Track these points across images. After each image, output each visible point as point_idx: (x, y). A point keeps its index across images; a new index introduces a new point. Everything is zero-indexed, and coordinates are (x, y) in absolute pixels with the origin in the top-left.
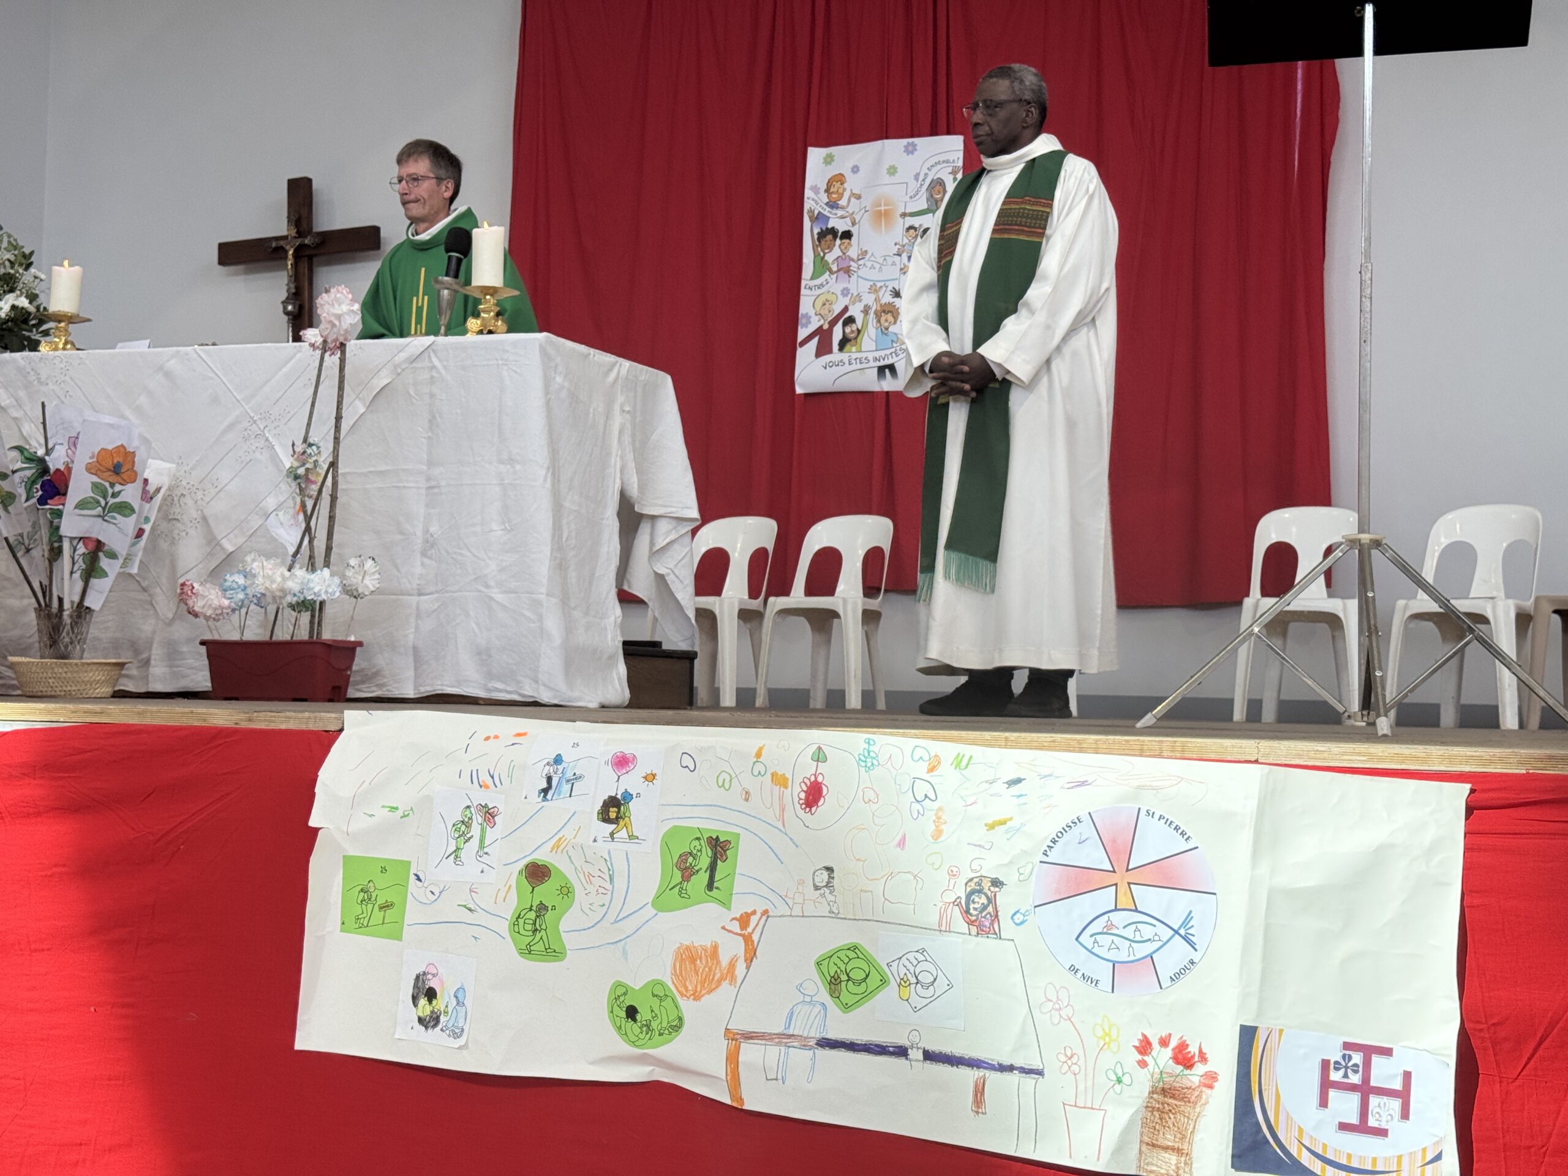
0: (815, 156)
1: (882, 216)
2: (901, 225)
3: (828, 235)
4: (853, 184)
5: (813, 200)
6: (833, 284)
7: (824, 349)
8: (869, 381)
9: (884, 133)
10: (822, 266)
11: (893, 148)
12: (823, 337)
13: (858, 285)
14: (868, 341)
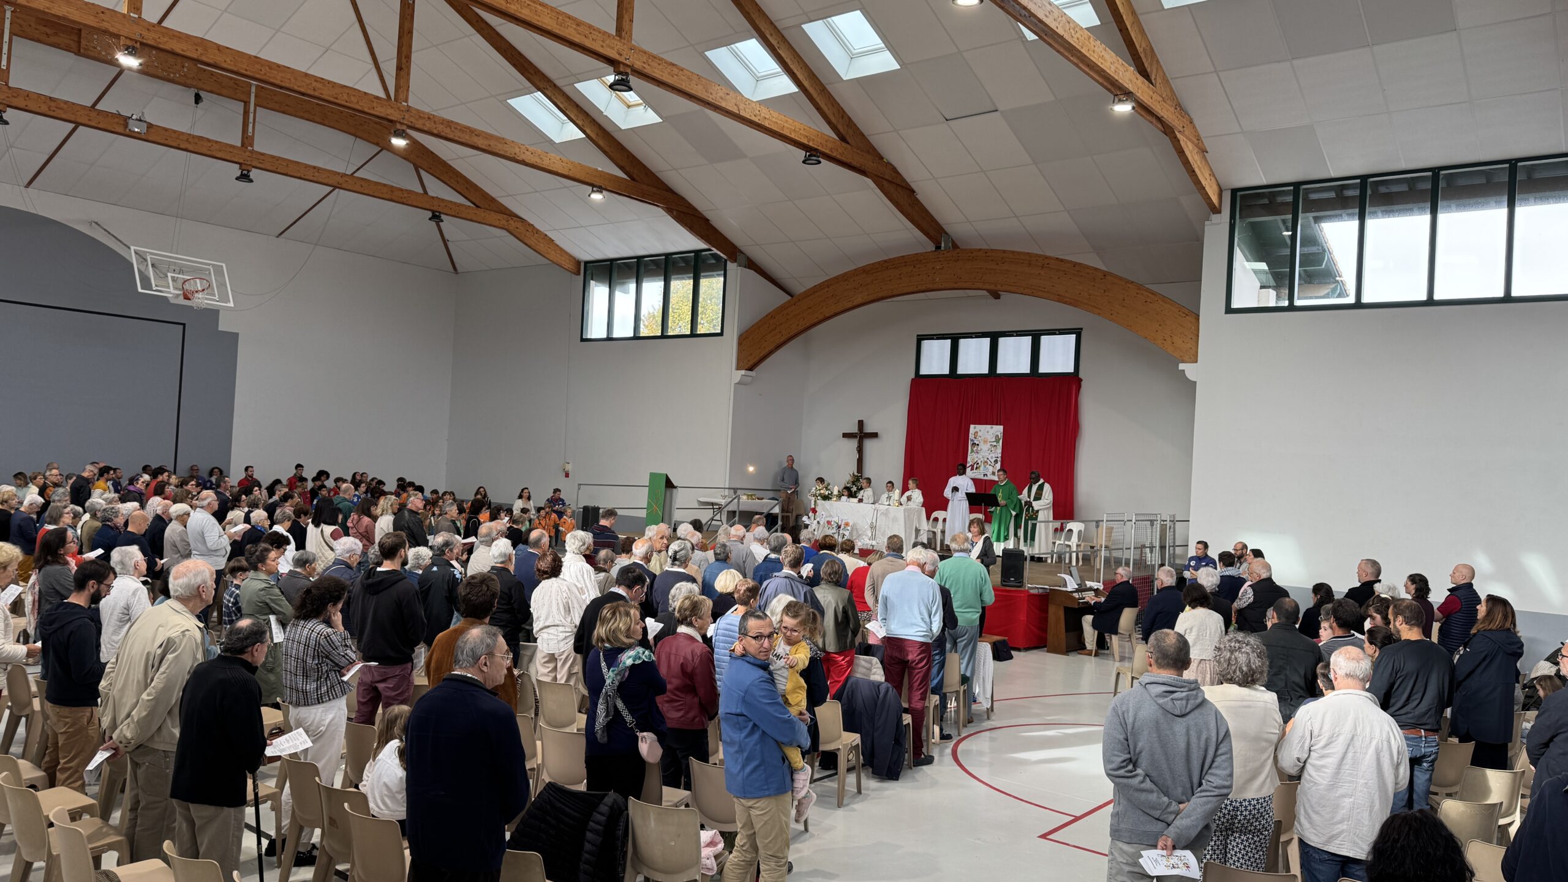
0: (972, 426)
1: (985, 442)
2: (989, 444)
3: (974, 444)
4: (979, 434)
5: (971, 436)
6: (975, 455)
7: (972, 469)
8: (981, 477)
9: (986, 424)
10: (972, 451)
11: (989, 427)
12: (972, 466)
13: (980, 456)
14: (982, 468)
